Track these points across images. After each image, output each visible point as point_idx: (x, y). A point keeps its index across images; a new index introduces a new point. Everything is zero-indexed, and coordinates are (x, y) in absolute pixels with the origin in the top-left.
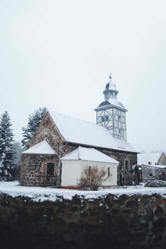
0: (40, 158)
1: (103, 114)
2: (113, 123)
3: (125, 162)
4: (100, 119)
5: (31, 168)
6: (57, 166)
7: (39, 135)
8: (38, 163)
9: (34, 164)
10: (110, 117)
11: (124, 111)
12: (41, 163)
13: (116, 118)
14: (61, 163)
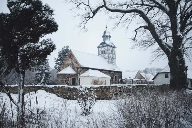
0: (68, 76)
1: (102, 49)
2: (108, 55)
3: (115, 77)
4: (100, 52)
5: (63, 81)
6: (77, 80)
7: (66, 63)
8: (67, 79)
9: (65, 79)
10: (106, 51)
11: (115, 47)
12: (68, 79)
13: (110, 52)
14: (79, 79)
